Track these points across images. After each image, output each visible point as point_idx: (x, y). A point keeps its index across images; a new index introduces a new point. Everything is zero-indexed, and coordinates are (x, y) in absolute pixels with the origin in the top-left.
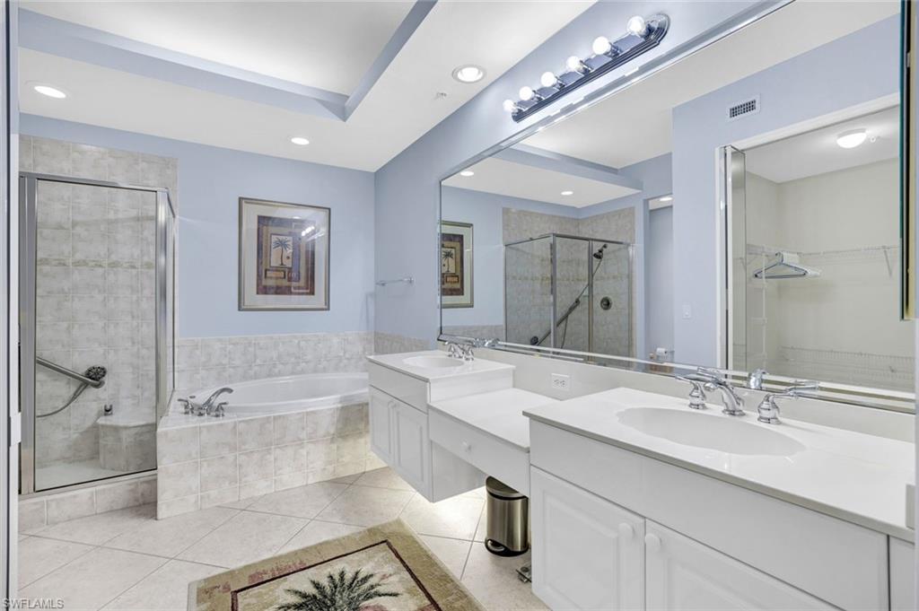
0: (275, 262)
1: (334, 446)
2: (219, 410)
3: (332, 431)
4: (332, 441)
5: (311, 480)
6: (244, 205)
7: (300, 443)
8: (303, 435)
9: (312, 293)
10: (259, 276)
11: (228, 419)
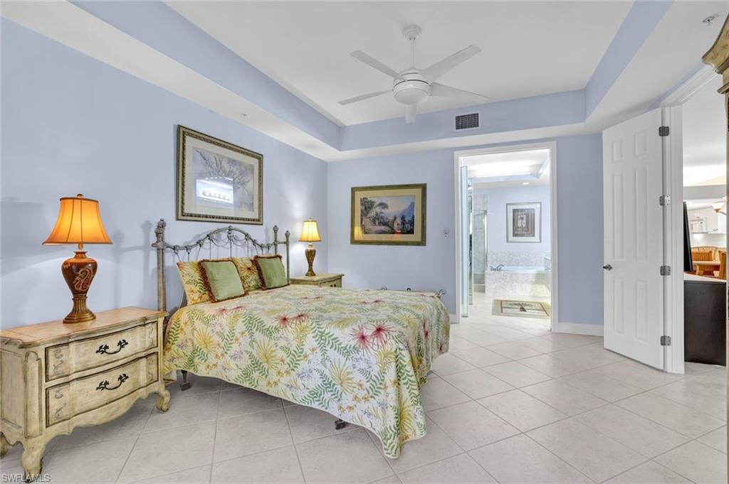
0: (519, 225)
1: (534, 286)
2: (499, 270)
3: (534, 280)
4: (534, 284)
5: (526, 295)
6: (508, 206)
7: (523, 283)
8: (524, 280)
9: (534, 236)
10: (513, 230)
11: (502, 272)
